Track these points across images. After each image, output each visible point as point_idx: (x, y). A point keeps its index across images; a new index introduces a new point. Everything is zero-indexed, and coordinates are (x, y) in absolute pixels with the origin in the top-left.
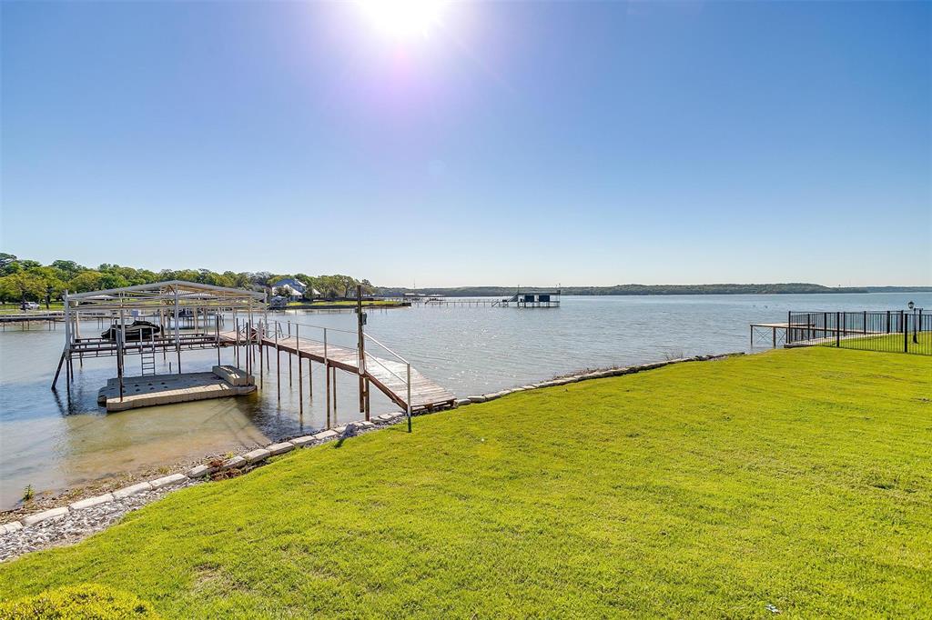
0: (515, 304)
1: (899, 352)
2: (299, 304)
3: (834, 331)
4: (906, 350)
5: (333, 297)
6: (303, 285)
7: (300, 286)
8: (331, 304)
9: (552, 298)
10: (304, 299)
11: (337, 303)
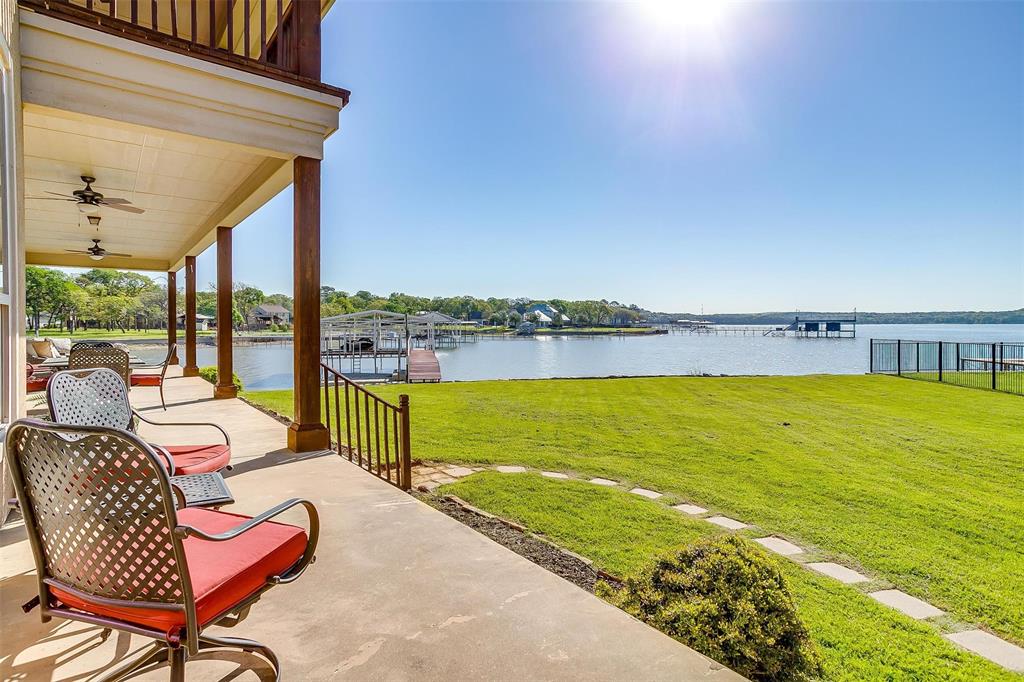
0: (792, 333)
1: (933, 381)
2: (549, 330)
3: (986, 362)
4: (940, 379)
5: (583, 323)
6: (554, 311)
7: (551, 311)
8: (580, 330)
9: (843, 327)
10: (552, 326)
11: (587, 330)
